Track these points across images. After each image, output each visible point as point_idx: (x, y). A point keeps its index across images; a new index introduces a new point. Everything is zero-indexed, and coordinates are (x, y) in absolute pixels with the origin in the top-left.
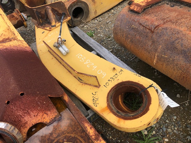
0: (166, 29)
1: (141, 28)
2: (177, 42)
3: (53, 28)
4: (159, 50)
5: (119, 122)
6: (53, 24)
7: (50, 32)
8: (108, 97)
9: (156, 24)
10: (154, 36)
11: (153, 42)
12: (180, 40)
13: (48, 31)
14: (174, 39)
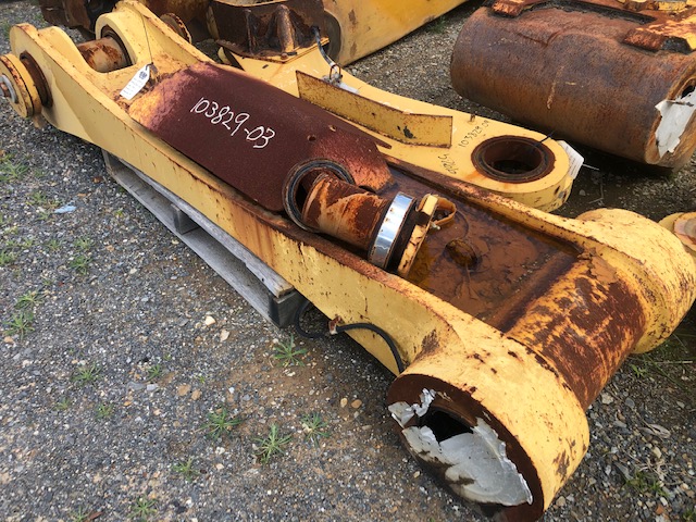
0: (571, 36)
1: (522, 41)
2: (591, 54)
3: (290, 57)
4: (559, 74)
5: (505, 187)
6: (290, 48)
7: (285, 65)
8: (472, 159)
9: (552, 31)
10: (549, 51)
11: (547, 63)
12: (596, 52)
13: (278, 65)
14: (585, 51)
